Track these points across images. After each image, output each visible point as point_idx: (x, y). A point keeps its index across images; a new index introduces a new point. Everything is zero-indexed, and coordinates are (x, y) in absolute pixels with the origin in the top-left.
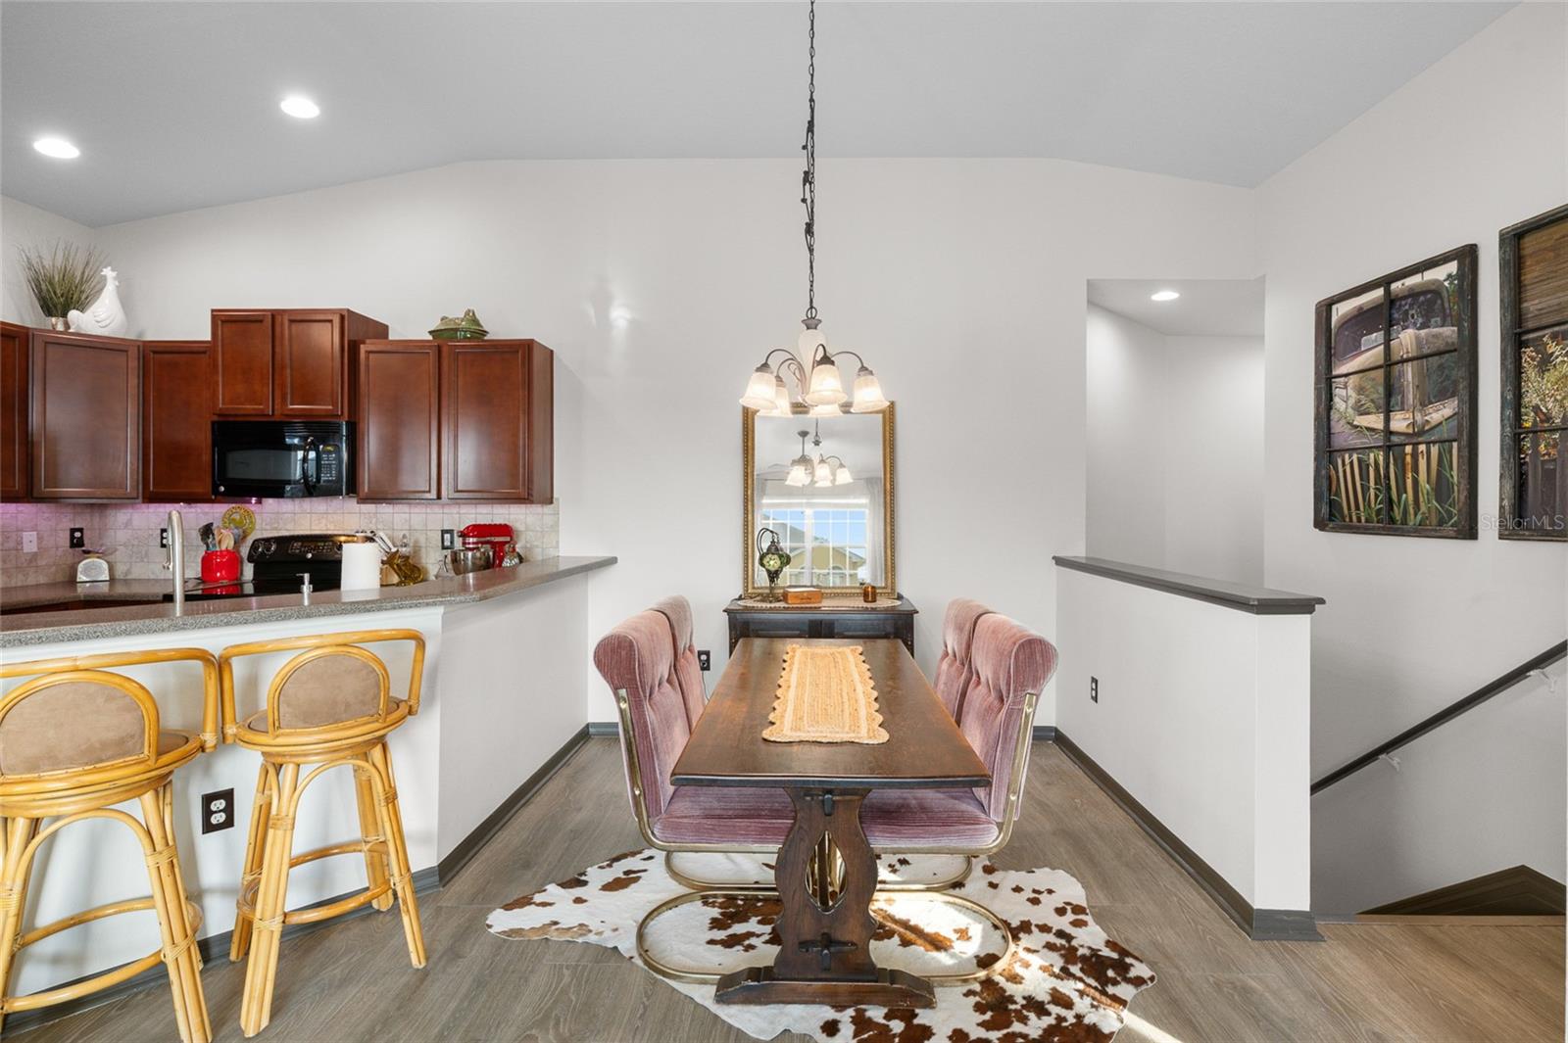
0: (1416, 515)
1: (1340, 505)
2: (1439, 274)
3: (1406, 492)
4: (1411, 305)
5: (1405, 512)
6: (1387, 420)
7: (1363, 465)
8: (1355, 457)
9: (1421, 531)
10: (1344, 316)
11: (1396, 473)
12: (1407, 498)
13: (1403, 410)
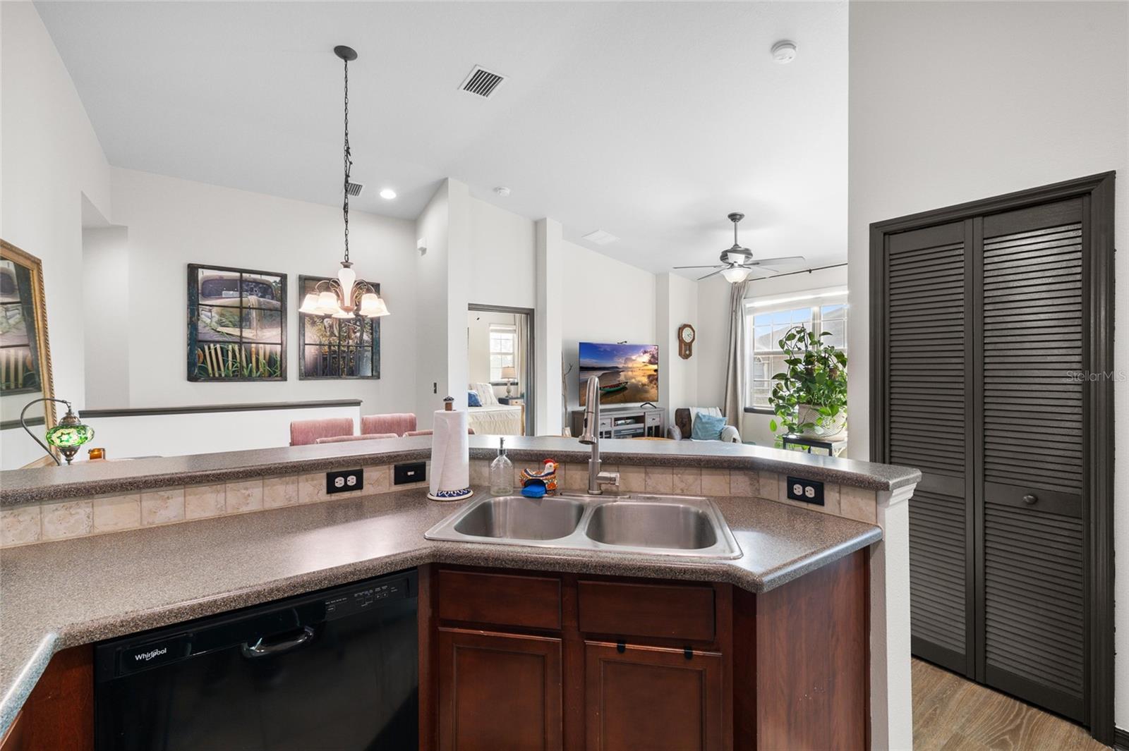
0: (257, 372)
1: (207, 369)
2: (271, 279)
3: (251, 363)
4: (255, 286)
5: (251, 371)
6: (241, 332)
7: (225, 352)
8: (218, 346)
9: (261, 378)
10: (207, 276)
11: (246, 356)
12: (252, 366)
13: (250, 328)
